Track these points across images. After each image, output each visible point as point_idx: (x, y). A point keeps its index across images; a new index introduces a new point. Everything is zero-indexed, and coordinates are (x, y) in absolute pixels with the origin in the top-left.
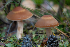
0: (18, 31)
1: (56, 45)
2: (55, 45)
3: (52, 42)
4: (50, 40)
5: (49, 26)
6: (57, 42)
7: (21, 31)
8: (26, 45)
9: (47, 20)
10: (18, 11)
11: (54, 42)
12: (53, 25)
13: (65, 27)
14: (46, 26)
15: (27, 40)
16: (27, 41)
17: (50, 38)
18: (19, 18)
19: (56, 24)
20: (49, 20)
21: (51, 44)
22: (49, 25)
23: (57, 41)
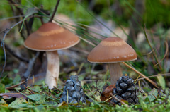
0: (49, 72)
1: (132, 98)
2: (130, 97)
3: (125, 90)
4: (121, 87)
5: (117, 60)
6: (135, 91)
7: (56, 73)
8: (71, 96)
9: (114, 46)
10: (49, 30)
11: (129, 91)
12: (125, 57)
13: (145, 67)
14: (111, 58)
15: (74, 86)
16: (73, 88)
17: (119, 82)
18: (52, 46)
19: (132, 55)
20: (117, 47)
21: (123, 95)
22: (118, 57)
23: (134, 88)
